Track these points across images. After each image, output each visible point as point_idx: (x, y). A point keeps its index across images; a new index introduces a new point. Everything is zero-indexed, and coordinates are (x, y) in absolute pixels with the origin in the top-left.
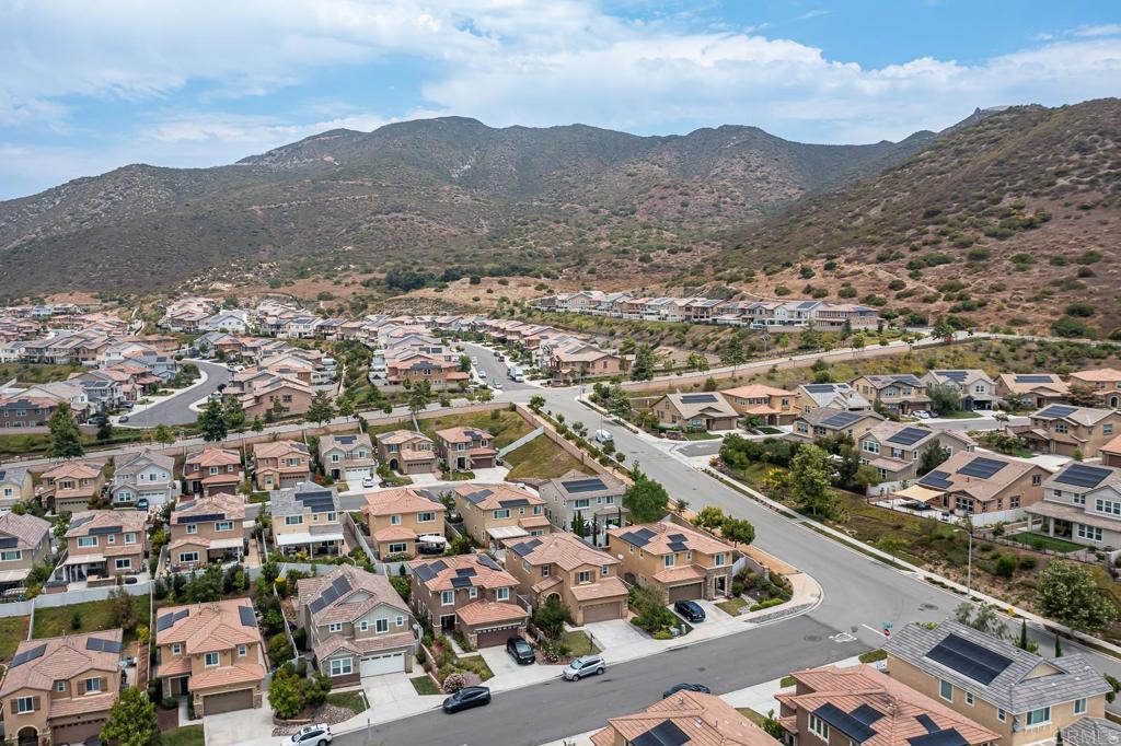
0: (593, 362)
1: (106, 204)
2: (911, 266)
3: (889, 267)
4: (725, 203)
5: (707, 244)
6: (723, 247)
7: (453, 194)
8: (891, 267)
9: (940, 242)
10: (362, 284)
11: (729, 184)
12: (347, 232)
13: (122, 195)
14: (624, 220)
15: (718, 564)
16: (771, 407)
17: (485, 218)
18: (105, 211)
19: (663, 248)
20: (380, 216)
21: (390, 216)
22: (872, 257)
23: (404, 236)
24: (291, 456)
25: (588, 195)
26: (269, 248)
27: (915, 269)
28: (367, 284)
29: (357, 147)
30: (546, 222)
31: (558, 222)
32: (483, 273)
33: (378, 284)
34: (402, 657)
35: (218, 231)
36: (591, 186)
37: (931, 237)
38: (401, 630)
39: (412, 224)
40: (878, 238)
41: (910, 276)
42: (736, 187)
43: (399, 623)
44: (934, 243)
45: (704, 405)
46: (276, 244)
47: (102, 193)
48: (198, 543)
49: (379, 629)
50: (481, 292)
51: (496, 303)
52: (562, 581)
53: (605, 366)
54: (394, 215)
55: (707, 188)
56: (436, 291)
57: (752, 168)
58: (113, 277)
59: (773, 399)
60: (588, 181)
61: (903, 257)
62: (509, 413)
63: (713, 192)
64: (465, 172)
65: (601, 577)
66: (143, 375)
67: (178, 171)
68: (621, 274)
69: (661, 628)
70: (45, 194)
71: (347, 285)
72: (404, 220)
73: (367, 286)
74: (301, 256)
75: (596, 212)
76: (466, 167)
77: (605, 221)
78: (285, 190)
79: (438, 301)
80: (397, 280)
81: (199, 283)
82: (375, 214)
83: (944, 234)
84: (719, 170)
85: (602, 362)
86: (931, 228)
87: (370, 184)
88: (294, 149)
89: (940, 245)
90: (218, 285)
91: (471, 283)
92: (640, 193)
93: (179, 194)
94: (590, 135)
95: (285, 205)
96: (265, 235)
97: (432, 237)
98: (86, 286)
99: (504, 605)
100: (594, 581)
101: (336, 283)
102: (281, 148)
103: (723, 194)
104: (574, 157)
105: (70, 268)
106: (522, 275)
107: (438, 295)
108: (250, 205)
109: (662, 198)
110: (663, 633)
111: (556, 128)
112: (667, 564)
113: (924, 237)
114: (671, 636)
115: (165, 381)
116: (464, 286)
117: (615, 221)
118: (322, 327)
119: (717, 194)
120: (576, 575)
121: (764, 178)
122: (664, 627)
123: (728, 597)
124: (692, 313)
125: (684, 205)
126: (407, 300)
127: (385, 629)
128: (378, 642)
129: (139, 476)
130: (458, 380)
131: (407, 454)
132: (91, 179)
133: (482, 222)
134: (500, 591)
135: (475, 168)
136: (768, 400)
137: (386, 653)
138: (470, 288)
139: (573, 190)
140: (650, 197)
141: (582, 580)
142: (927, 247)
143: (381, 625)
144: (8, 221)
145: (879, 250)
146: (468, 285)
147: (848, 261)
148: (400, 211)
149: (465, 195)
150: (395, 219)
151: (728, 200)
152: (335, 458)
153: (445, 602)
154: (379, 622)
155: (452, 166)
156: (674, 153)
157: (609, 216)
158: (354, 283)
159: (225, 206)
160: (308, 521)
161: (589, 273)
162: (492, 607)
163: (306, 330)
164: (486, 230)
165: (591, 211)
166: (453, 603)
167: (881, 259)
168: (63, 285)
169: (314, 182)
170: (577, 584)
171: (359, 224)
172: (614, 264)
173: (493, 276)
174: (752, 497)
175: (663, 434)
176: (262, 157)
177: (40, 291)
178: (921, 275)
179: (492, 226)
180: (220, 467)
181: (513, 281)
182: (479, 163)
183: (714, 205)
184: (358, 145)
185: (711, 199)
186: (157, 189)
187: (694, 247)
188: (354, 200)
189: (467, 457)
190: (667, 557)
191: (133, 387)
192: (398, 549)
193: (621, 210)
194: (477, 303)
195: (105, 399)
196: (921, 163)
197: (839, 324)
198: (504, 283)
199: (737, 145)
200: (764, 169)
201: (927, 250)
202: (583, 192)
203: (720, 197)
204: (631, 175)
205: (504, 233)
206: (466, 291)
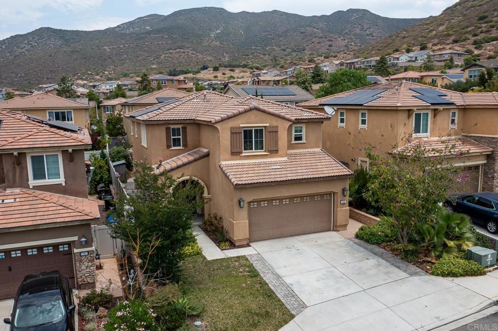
1: (28, 47)
2: (475, 43)
3: (461, 44)
4: (351, 45)
6: (354, 55)
7: (210, 41)
8: (463, 45)
9: (490, 31)
11: (353, 37)
12: (154, 59)
14: (299, 53)
17: (227, 53)
20: (171, 51)
21: (176, 51)
22: (448, 42)
23: (184, 61)
25: (281, 43)
26: (112, 67)
27: (478, 44)
29: (162, 22)
30: (258, 54)
32: (221, 66)
35: (84, 58)
36: (281, 39)
37: (484, 29)
39: (188, 55)
40: (451, 32)
41: (476, 48)
42: (356, 39)
44: (487, 31)
46: (116, 65)
47: (26, 42)
50: (219, 74)
52: (207, 155)
54: (178, 50)
55: (342, 38)
57: (365, 29)
60: (280, 36)
61: (469, 39)
63: (345, 40)
64: (218, 34)
65: (290, 146)
72: (184, 53)
75: (284, 50)
76: (218, 31)
78: (121, 39)
82: (168, 50)
83: (492, 27)
84: (347, 31)
86: (484, 25)
89: (491, 32)
91: (213, 70)
92: (307, 41)
93: (67, 42)
94: (281, 15)
95: (122, 46)
96: (110, 61)
97: (198, 61)
100: (274, 152)
103: (350, 41)
104: (273, 26)
106: (243, 68)
107: (194, 76)
108: (103, 46)
109: (319, 43)
111: (264, 12)
112: (417, 130)
113: (480, 29)
116: (210, 72)
117: (294, 54)
119: (347, 41)
120: (234, 133)
121: (371, 34)
125: (330, 46)
133: (225, 55)
134: (38, 161)
135: (223, 32)
139: (273, 41)
140: (313, 43)
141: (248, 147)
142: (483, 34)
145: (453, 38)
146: (212, 71)
147: (434, 45)
148: (181, 48)
149: (217, 41)
150: (179, 52)
151: (352, 43)
155: (211, 31)
156: (325, 23)
157: (291, 52)
161: (280, 68)
165: (281, 50)
167: (455, 41)
170: (235, 153)
171: (161, 55)
173: (227, 67)
178: (483, 47)
179: (230, 57)
181: (237, 70)
182: (224, 29)
183: (345, 46)
184: (162, 21)
185: (344, 43)
190: (418, 116)
193: (297, 49)
194: (217, 78)
196: (467, 3)
197: (445, 61)
198: (232, 70)
199: (357, 18)
200: (370, 30)
201: (483, 35)
202: (278, 41)
203: (349, 42)
204: (301, 33)
205: (236, 60)
206: (210, 74)
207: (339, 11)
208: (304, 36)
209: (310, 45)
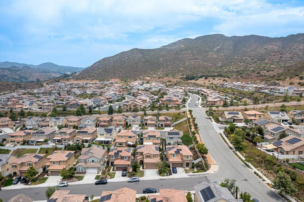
0: (217, 101)
1: (127, 58)
4: (295, 57)
5: (279, 69)
7: (212, 55)
10: (180, 78)
11: (297, 51)
12: (182, 65)
13: (131, 55)
14: (261, 62)
15: (187, 158)
16: (256, 117)
18: (127, 60)
19: (265, 70)
20: (191, 61)
21: (193, 61)
23: (196, 66)
24: (120, 120)
25: (252, 55)
26: (162, 69)
28: (181, 78)
30: (237, 62)
31: (241, 62)
32: (209, 76)
33: (184, 78)
34: (97, 170)
35: (151, 64)
36: (253, 52)
38: (98, 163)
39: (199, 63)
42: (300, 52)
43: (97, 161)
45: (234, 115)
46: (164, 68)
47: (127, 55)
48: (80, 137)
49: (92, 162)
50: (207, 81)
51: (209, 84)
52: (144, 157)
53: (220, 103)
54: (195, 60)
56: (195, 81)
58: (125, 75)
59: (256, 115)
60: (252, 51)
62: (183, 113)
64: (218, 49)
65: (153, 157)
66: (110, 98)
67: (145, 50)
68: (250, 77)
69: (162, 173)
70: (115, 56)
71: (176, 78)
72: (197, 62)
73: (181, 79)
74: (170, 71)
75: (253, 60)
76: (218, 47)
77: (255, 62)
78: (168, 54)
79: (194, 83)
80: (188, 77)
81: (143, 77)
82: (190, 60)
84: (295, 47)
85: (219, 102)
87: (190, 52)
88: (174, 44)
90: (147, 78)
91: (205, 79)
92: (268, 54)
93: (144, 55)
94: (256, 38)
95: (168, 58)
96: (162, 66)
97: (204, 66)
98: (119, 77)
99: (126, 161)
100: (151, 158)
101: (174, 78)
102: (171, 44)
104: (250, 44)
105: (116, 73)
106: (220, 77)
107: (195, 82)
108: (159, 58)
109: (274, 56)
110: (162, 175)
111: (246, 36)
112: (173, 157)
114: (164, 176)
115: (115, 100)
117: (258, 62)
118: (160, 89)
119: (292, 54)
122: (163, 173)
123: (190, 168)
124: (257, 89)
125: (281, 57)
126: (187, 83)
127: (94, 162)
128: (91, 165)
129: (86, 121)
130: (177, 104)
131: (149, 122)
132: (125, 52)
133: (219, 62)
134: (125, 157)
135: (221, 48)
136: (255, 115)
137: (93, 168)
138: (204, 80)
139: (248, 53)
140: (270, 55)
141: (148, 157)
143: (93, 161)
144: (107, 62)
146: (204, 79)
148: (196, 60)
149: (215, 55)
150: (195, 62)
151: (296, 56)
152: (130, 121)
153: (112, 158)
154: (92, 160)
155: (214, 47)
156: (281, 42)
157: (257, 61)
158: (178, 78)
159: (153, 58)
160: (105, 135)
161: (240, 77)
162: (123, 161)
163: (156, 90)
164: (220, 65)
165: (251, 59)
166: (114, 159)
168: (114, 77)
169: (176, 52)
171: (186, 63)
172: (249, 74)
173: (212, 77)
174: (226, 142)
175: (219, 123)
176: (166, 46)
177: (109, 78)
179: (222, 63)
180: (104, 121)
181: (217, 79)
182: (222, 46)
183: (291, 57)
185: (290, 56)
186: (139, 54)
187: (275, 70)
188: (186, 57)
189: (163, 124)
191: (105, 101)
192: (121, 144)
193: (261, 59)
194: (204, 84)
195: (97, 103)
197: (299, 94)
198: (214, 79)
199: (302, 39)
202: (251, 54)
203: (293, 55)
204: (266, 49)
205: (224, 65)
206: (203, 81)
207: (291, 35)
208: (266, 51)
209: (269, 57)
